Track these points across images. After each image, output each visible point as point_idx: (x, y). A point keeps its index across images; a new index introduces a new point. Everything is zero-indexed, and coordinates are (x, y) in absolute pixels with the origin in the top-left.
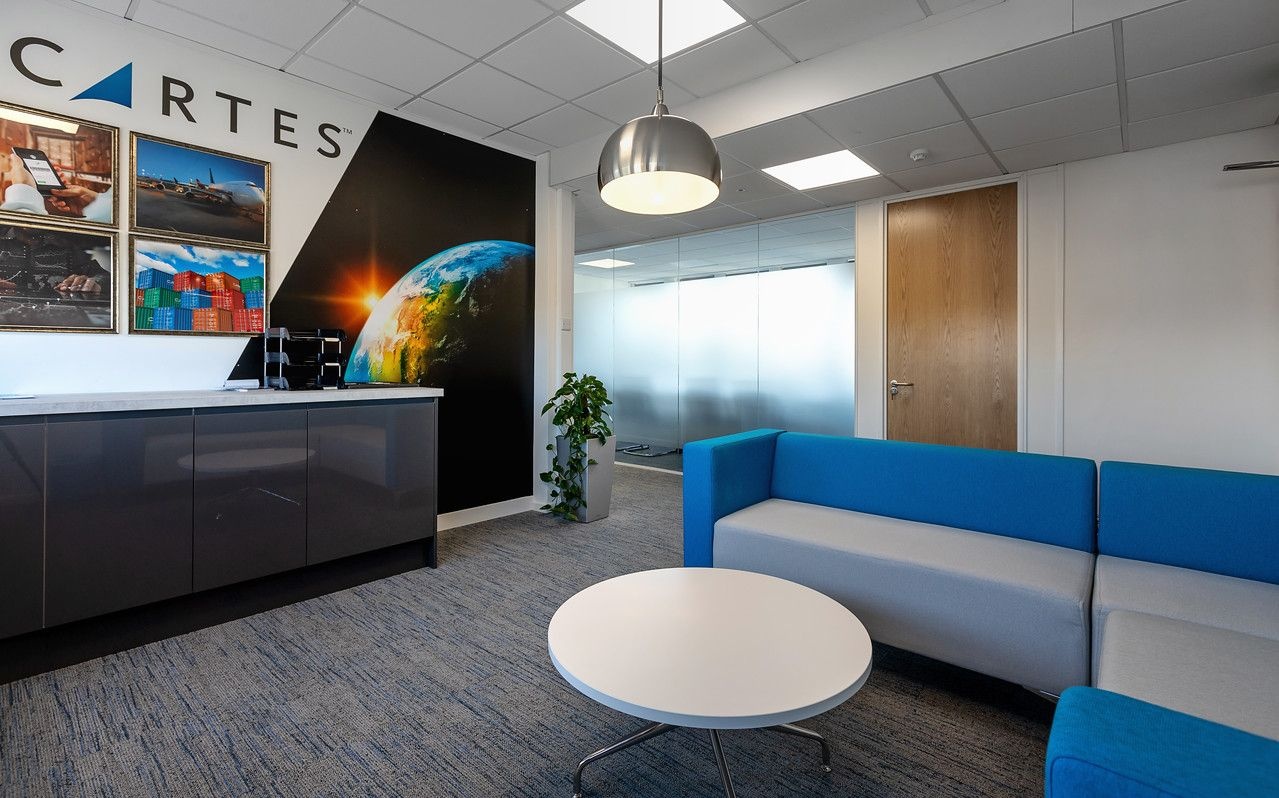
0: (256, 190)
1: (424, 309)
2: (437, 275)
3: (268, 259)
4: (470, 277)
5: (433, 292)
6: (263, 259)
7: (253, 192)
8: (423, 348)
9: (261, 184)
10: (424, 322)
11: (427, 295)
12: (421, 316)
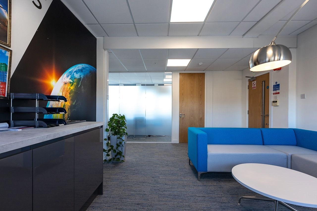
0: (4, 11)
1: (70, 89)
2: (73, 75)
3: (11, 55)
4: (82, 77)
5: (72, 81)
6: (8, 54)
7: (1, 10)
8: (69, 105)
9: (5, 8)
10: (70, 94)
11: (71, 83)
12: (69, 91)
